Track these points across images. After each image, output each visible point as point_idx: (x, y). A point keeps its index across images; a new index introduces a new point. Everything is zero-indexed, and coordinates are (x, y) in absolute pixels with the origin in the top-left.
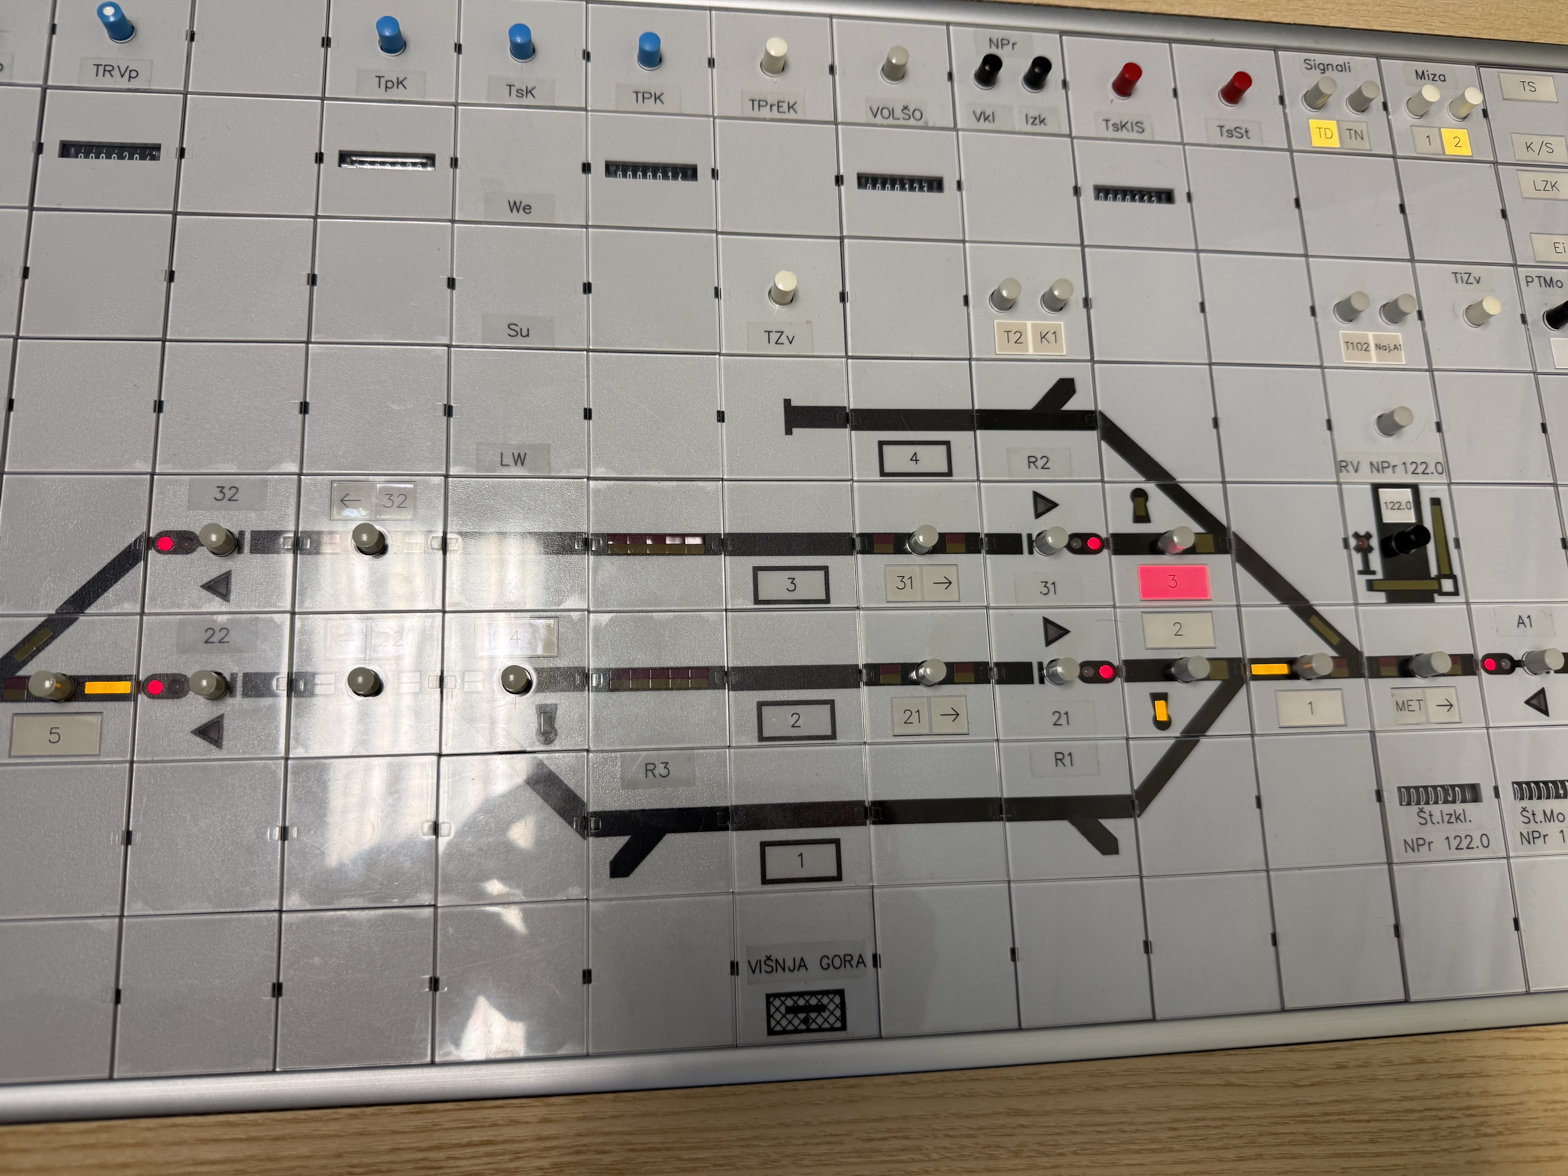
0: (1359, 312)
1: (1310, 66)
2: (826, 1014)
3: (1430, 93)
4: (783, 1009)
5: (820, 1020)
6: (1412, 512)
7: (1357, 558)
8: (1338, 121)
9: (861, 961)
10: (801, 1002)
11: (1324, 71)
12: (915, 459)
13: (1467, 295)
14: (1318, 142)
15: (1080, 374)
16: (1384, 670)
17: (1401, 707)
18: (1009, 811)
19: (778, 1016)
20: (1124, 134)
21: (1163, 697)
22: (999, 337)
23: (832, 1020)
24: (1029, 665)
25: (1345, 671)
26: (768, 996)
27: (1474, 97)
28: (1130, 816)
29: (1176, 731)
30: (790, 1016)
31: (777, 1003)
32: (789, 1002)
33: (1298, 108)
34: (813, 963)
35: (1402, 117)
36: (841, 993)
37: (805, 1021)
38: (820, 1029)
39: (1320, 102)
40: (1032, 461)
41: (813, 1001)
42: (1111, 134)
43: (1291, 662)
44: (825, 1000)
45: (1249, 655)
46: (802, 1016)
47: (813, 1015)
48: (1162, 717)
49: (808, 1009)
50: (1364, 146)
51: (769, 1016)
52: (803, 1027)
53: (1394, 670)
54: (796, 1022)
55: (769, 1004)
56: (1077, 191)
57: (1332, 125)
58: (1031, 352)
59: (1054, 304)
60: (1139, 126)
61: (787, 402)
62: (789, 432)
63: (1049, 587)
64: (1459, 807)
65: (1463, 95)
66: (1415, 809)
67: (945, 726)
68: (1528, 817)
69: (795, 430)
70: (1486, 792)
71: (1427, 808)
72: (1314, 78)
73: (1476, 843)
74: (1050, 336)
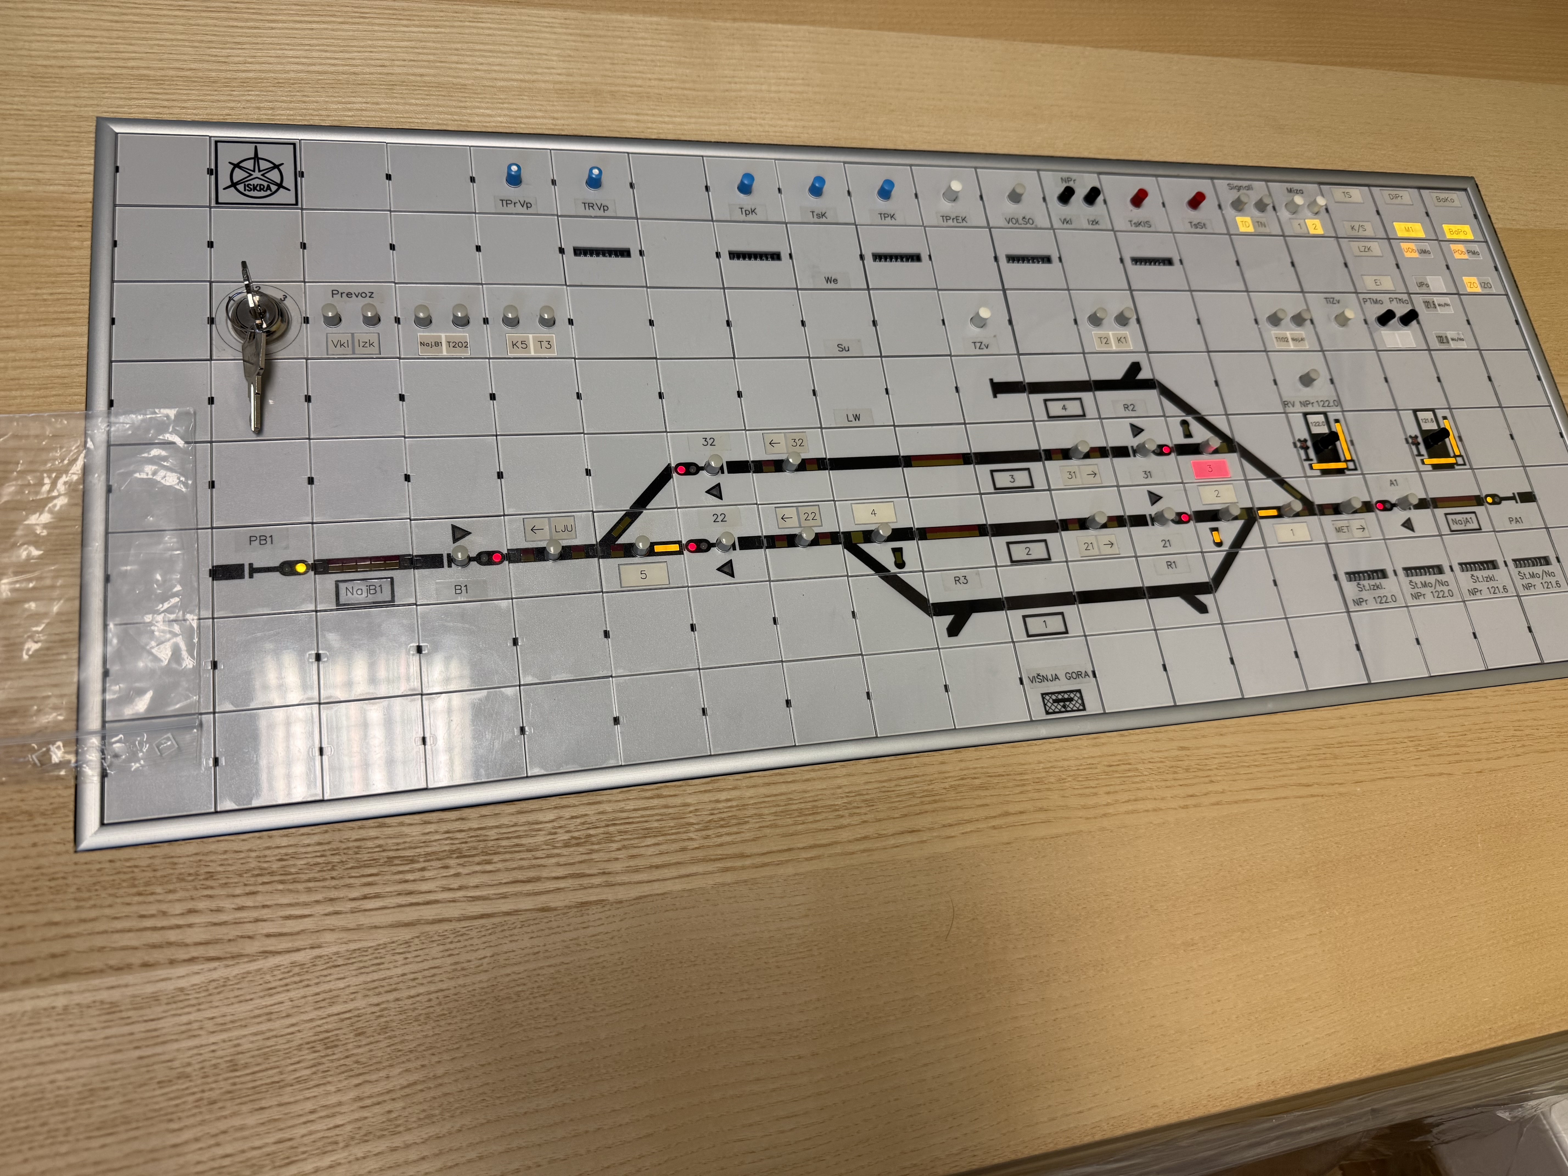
0: (1281, 319)
1: (1232, 188)
2: (1074, 702)
3: (1299, 200)
4: (1051, 701)
5: (1071, 706)
6: (1326, 427)
7: (1302, 452)
8: (1252, 218)
9: (1087, 674)
10: (1060, 697)
11: (1239, 190)
12: (1064, 408)
13: (1335, 310)
14: (1242, 229)
15: (1142, 359)
16: (1326, 511)
17: (1339, 530)
18: (1149, 593)
19: (1049, 704)
20: (1141, 228)
21: (1216, 530)
22: (1096, 341)
23: (1077, 705)
24: (1145, 516)
25: (1307, 512)
26: (1042, 694)
27: (1321, 201)
28: (1210, 593)
29: (1226, 547)
30: (1056, 704)
31: (1047, 697)
32: (1054, 697)
33: (1229, 211)
34: (1062, 676)
35: (1284, 214)
36: (1079, 691)
37: (1064, 706)
38: (1072, 711)
39: (1240, 207)
40: (1126, 407)
41: (1066, 696)
42: (1135, 229)
43: (1278, 508)
44: (1072, 695)
45: (1256, 506)
46: (1062, 704)
47: (1067, 703)
48: (1217, 541)
49: (1064, 700)
50: (1266, 230)
51: (1045, 705)
52: (1063, 710)
53: (1331, 511)
54: (1059, 707)
56: (1122, 261)
57: (1248, 219)
58: (1114, 348)
59: (1122, 320)
60: (1148, 223)
61: (991, 380)
62: (995, 396)
63: (1148, 474)
64: (1377, 582)
65: (1315, 201)
66: (1355, 583)
67: (1107, 550)
68: (1414, 585)
69: (998, 395)
70: (1390, 573)
71: (1362, 582)
72: (1234, 194)
73: (1389, 600)
74: (1122, 340)
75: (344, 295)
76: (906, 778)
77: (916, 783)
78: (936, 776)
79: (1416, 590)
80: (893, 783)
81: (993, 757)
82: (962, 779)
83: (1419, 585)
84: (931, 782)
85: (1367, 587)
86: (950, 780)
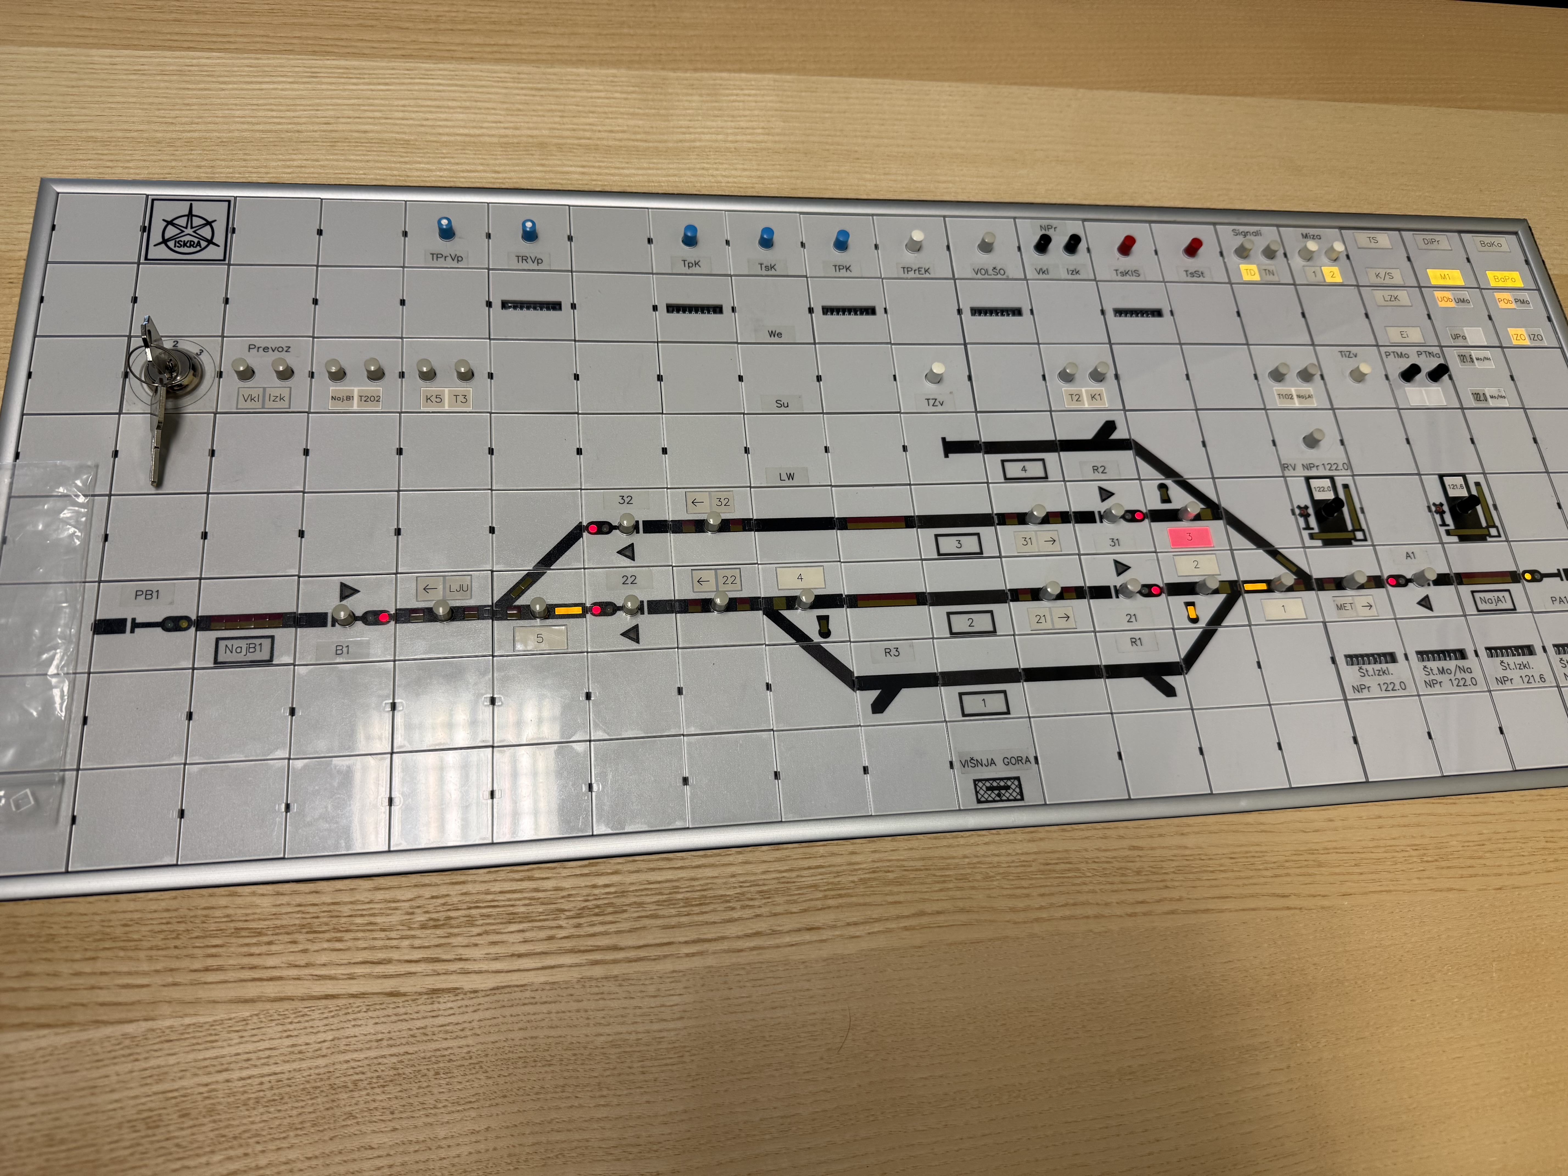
0: (1285, 375)
1: (1236, 233)
2: (1010, 791)
3: (1313, 246)
4: (984, 788)
5: (1007, 795)
6: (1332, 492)
7: (1301, 520)
8: (1258, 265)
9: (1028, 760)
10: (995, 784)
11: (1245, 236)
12: (1024, 469)
13: (1350, 364)
14: (1246, 278)
15: (1118, 418)
16: (1326, 586)
17: (1340, 607)
18: (1107, 672)
19: (982, 792)
20: (1127, 278)
21: (1192, 604)
22: (1066, 398)
23: (1015, 794)
24: (1108, 587)
25: (1302, 586)
26: (975, 781)
27: (1339, 247)
28: (1181, 674)
29: (1203, 623)
30: (989, 792)
31: (980, 784)
32: (988, 784)
33: (1232, 259)
34: (999, 761)
35: (1297, 262)
36: (1018, 779)
37: (999, 795)
38: (1008, 800)
39: (1245, 254)
40: (1095, 469)
41: (1002, 784)
42: (1120, 278)
43: (1268, 582)
44: (1009, 783)
45: (1242, 579)
46: (996, 792)
47: (1003, 792)
48: (1193, 616)
49: (999, 788)
50: (1275, 279)
51: (977, 792)
52: (998, 798)
53: (1333, 586)
54: (993, 795)
55: (975, 785)
56: (1103, 312)
57: (1254, 267)
58: (1087, 406)
59: (1097, 377)
60: (1136, 272)
61: (944, 439)
62: (946, 456)
63: (1115, 542)
64: (1384, 666)
65: (1332, 248)
66: (1356, 667)
67: (1062, 624)
68: (1428, 671)
69: (950, 455)
70: (1400, 657)
71: (1364, 667)
72: (1239, 240)
73: (1397, 687)
74: (1097, 397)
75: (261, 349)
76: (809, 868)
77: (821, 874)
78: (844, 868)
79: (1432, 677)
80: (794, 874)
81: (911, 849)
82: (874, 872)
83: (1436, 671)
84: (838, 874)
85: (1371, 672)
86: (859, 872)
